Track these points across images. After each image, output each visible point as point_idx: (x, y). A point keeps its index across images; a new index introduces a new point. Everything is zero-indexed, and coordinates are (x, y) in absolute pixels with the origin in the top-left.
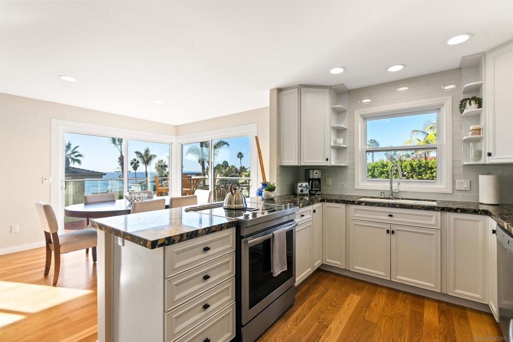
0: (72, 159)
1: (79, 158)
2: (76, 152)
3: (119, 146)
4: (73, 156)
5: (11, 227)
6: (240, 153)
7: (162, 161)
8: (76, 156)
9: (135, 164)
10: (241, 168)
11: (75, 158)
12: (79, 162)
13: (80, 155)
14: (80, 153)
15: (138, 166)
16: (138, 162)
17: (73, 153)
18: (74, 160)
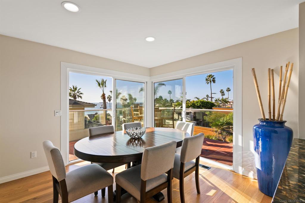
0: (78, 96)
1: (81, 95)
2: (79, 92)
3: (102, 88)
4: (78, 94)
5: (31, 153)
6: (170, 91)
7: (124, 96)
8: (80, 94)
9: (110, 98)
10: (170, 100)
11: (79, 95)
12: (81, 97)
13: (81, 94)
14: (81, 92)
15: (111, 99)
16: (111, 97)
17: (78, 92)
18: (79, 96)
